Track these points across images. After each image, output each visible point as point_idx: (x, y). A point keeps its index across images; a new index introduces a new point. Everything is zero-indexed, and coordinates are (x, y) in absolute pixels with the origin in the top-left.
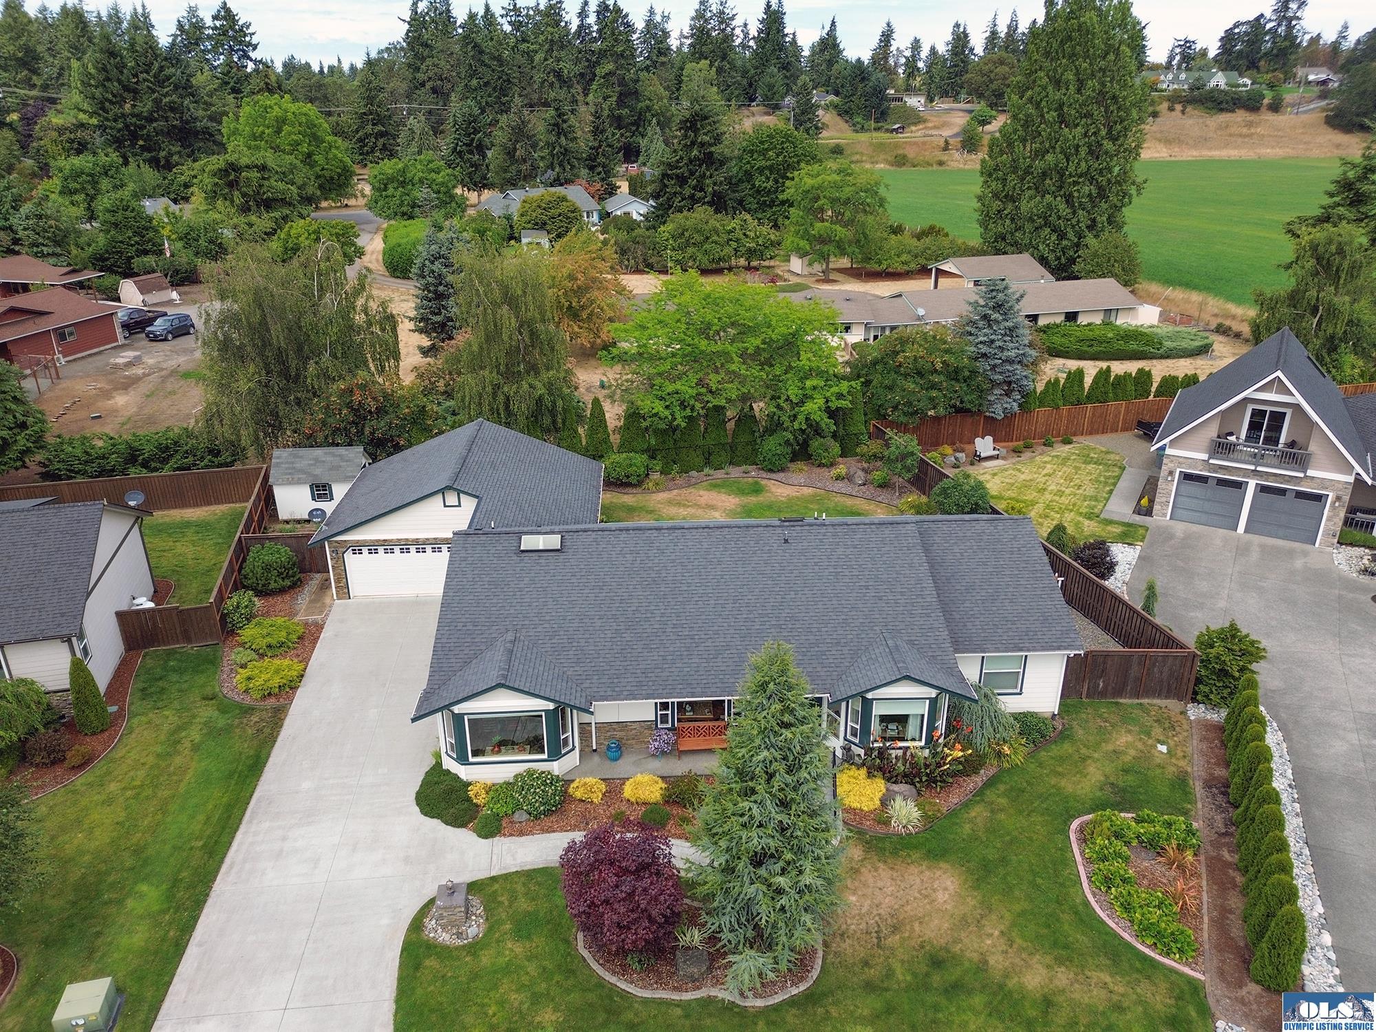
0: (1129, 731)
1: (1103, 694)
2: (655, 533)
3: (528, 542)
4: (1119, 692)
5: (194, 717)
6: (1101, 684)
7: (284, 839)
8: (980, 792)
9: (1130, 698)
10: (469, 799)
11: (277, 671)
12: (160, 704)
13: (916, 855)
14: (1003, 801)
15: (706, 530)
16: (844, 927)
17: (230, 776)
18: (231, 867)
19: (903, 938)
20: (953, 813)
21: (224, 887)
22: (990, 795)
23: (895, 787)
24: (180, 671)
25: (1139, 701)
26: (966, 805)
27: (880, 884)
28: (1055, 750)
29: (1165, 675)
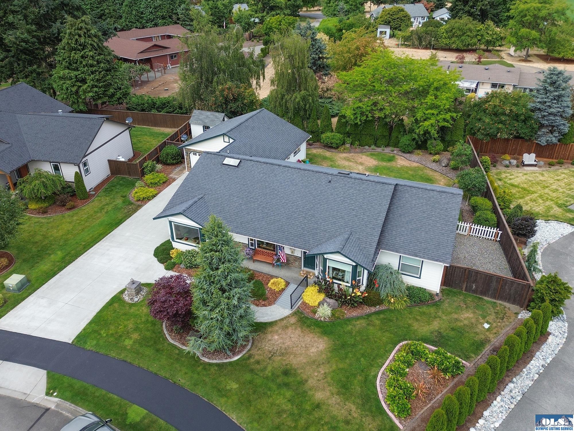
0: (474, 313)
1: (475, 292)
2: (277, 167)
3: (227, 161)
4: (484, 293)
5: (114, 202)
6: (474, 287)
7: (108, 250)
8: (369, 315)
9: (491, 298)
10: (169, 254)
11: (146, 192)
12: (107, 195)
13: (317, 330)
14: (378, 322)
15: (298, 170)
16: (263, 346)
17: (108, 225)
18: (87, 254)
19: (282, 359)
20: (349, 320)
21: (80, 260)
22: (374, 318)
23: (328, 300)
24: (121, 185)
25: (495, 301)
26: (358, 318)
27: (292, 336)
28: (424, 309)
29: (512, 292)
